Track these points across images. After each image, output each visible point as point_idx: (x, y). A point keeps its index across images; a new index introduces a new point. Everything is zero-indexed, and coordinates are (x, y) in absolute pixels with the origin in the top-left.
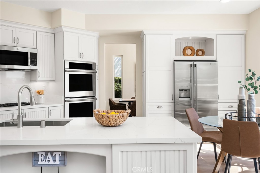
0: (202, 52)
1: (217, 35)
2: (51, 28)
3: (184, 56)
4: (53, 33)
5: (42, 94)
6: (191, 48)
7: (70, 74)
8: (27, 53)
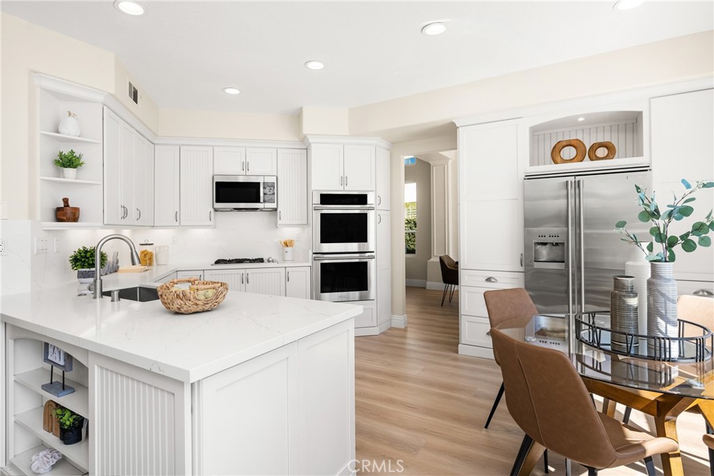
0: (607, 148)
1: (652, 100)
2: (297, 140)
3: (555, 163)
4: (305, 147)
5: (292, 246)
6: (572, 143)
7: (322, 214)
8: (259, 183)
